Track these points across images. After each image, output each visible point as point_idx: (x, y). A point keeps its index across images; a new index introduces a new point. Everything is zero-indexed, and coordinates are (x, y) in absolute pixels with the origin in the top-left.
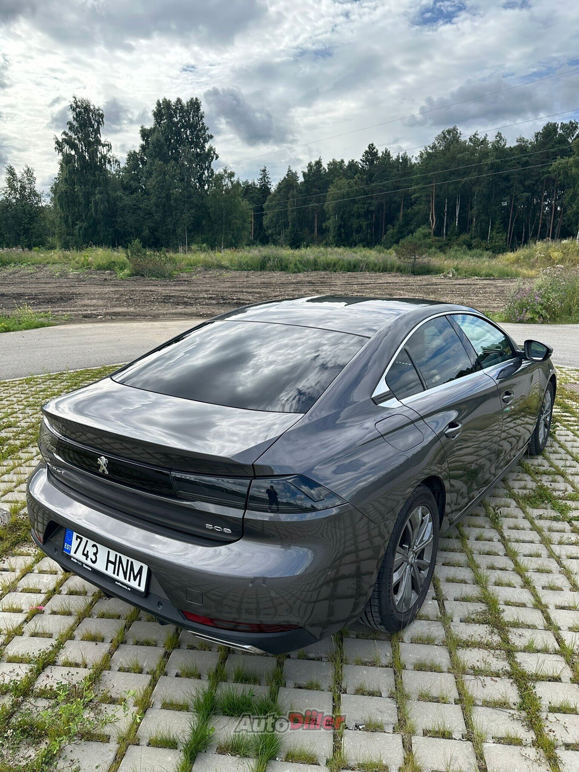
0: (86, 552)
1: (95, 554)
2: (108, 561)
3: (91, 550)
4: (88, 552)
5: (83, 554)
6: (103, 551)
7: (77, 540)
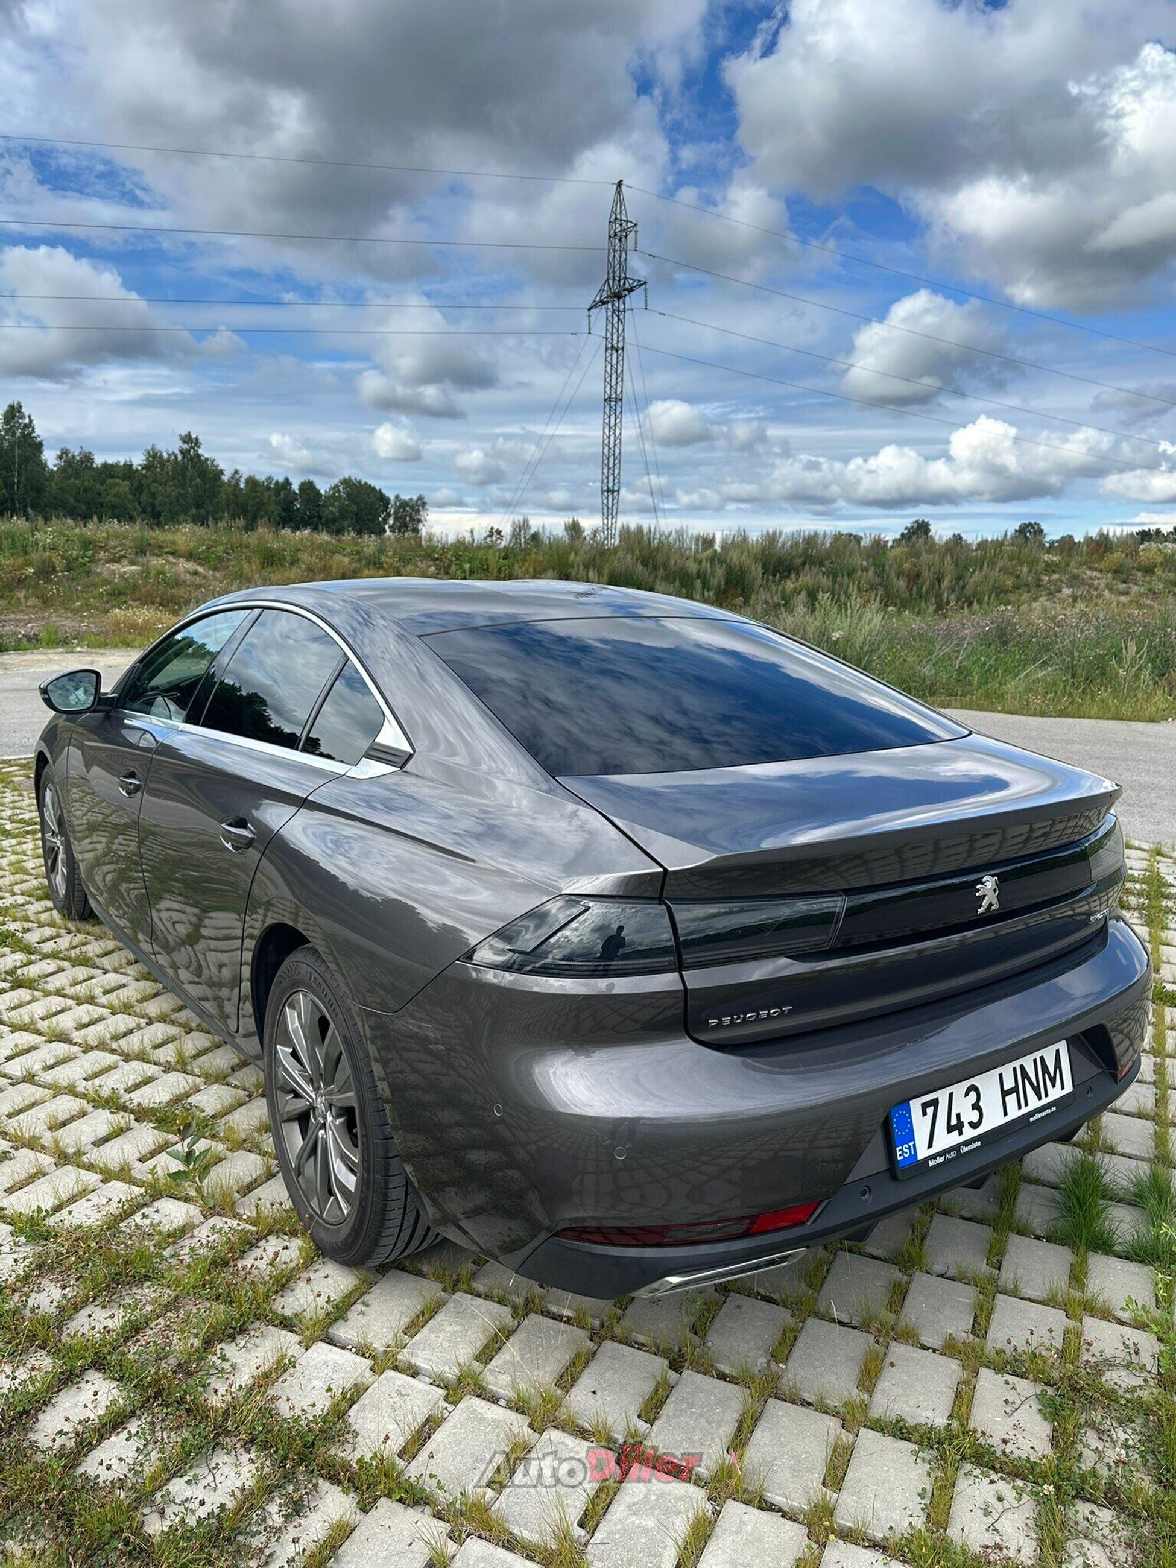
0: (954, 1121)
1: (976, 1106)
2: (1005, 1093)
3: (963, 1107)
4: (958, 1116)
5: (950, 1129)
6: (988, 1084)
7: (925, 1114)
